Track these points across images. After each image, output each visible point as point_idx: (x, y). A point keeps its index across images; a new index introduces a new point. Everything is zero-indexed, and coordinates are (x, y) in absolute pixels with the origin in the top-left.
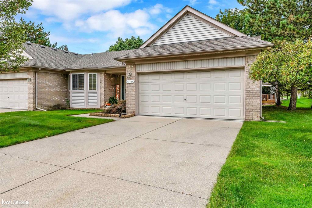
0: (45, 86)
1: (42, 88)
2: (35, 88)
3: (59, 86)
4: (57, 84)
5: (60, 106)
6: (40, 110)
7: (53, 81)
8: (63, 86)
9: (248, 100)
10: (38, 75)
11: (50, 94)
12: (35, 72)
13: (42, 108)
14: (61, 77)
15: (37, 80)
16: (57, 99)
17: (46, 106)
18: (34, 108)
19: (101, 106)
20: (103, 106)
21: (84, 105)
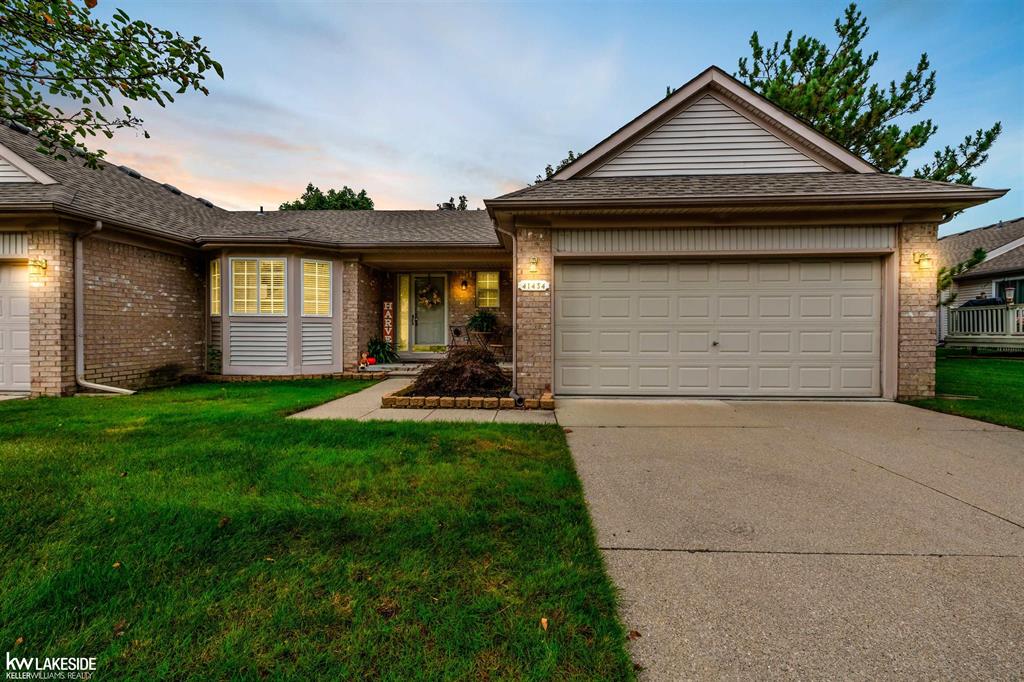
0: (117, 294)
1: (107, 303)
2: (71, 301)
3: (172, 299)
4: (165, 290)
5: (177, 371)
6: (95, 391)
7: (152, 281)
8: (187, 300)
9: (907, 343)
10: (88, 252)
11: (137, 326)
12: (73, 238)
13: (102, 383)
14: (181, 268)
15: (80, 271)
16: (165, 347)
17: (121, 373)
18: (68, 384)
19: (346, 366)
20: (354, 365)
21: (285, 364)
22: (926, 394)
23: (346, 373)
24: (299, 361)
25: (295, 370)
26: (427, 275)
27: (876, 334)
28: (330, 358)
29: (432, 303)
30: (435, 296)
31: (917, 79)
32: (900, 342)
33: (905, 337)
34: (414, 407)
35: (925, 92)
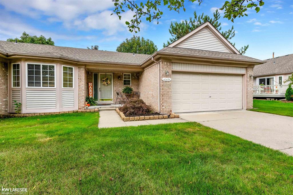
19: (80, 107)
20: (83, 107)
21: (55, 107)
22: (251, 108)
23: (80, 110)
24: (61, 106)
25: (60, 110)
26: (105, 74)
27: (241, 94)
28: (73, 104)
29: (107, 84)
30: (109, 81)
31: (231, 31)
32: (247, 96)
33: (248, 95)
34: (136, 120)
35: (233, 35)
